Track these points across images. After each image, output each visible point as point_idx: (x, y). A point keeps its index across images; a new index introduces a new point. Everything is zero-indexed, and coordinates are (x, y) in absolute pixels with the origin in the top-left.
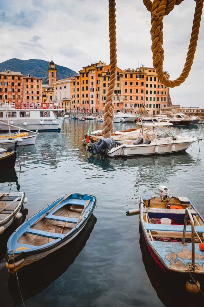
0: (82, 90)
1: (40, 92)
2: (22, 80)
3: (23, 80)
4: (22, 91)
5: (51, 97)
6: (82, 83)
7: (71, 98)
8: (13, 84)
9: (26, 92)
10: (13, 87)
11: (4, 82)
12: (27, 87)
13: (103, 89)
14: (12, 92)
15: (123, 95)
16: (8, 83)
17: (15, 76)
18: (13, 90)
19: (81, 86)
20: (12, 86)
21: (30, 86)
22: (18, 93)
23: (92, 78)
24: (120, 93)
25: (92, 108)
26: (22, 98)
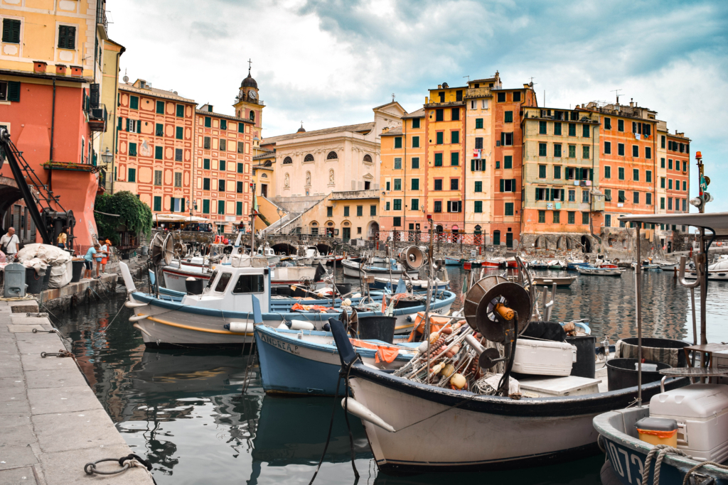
0: (433, 164)
1: (247, 166)
2: (191, 117)
3: (193, 120)
4: (187, 158)
5: (264, 187)
6: (434, 141)
7: (385, 190)
8: (159, 131)
9: (200, 163)
10: (159, 143)
11: (128, 120)
12: (207, 145)
13: (537, 162)
14: (154, 160)
15: (601, 184)
16: (143, 123)
17: (169, 101)
18: (159, 153)
19: (427, 152)
20: (155, 137)
21: (215, 144)
22: (175, 166)
23: (479, 123)
24: (591, 179)
25: (478, 227)
26: (187, 184)
